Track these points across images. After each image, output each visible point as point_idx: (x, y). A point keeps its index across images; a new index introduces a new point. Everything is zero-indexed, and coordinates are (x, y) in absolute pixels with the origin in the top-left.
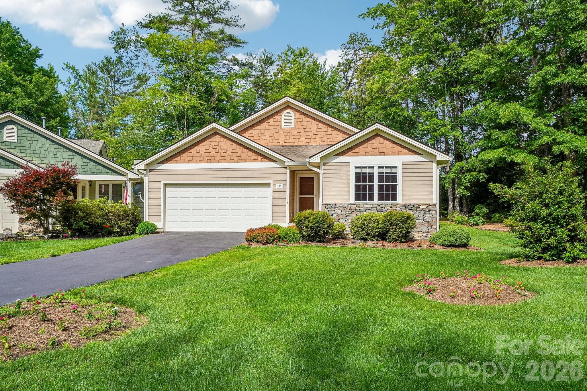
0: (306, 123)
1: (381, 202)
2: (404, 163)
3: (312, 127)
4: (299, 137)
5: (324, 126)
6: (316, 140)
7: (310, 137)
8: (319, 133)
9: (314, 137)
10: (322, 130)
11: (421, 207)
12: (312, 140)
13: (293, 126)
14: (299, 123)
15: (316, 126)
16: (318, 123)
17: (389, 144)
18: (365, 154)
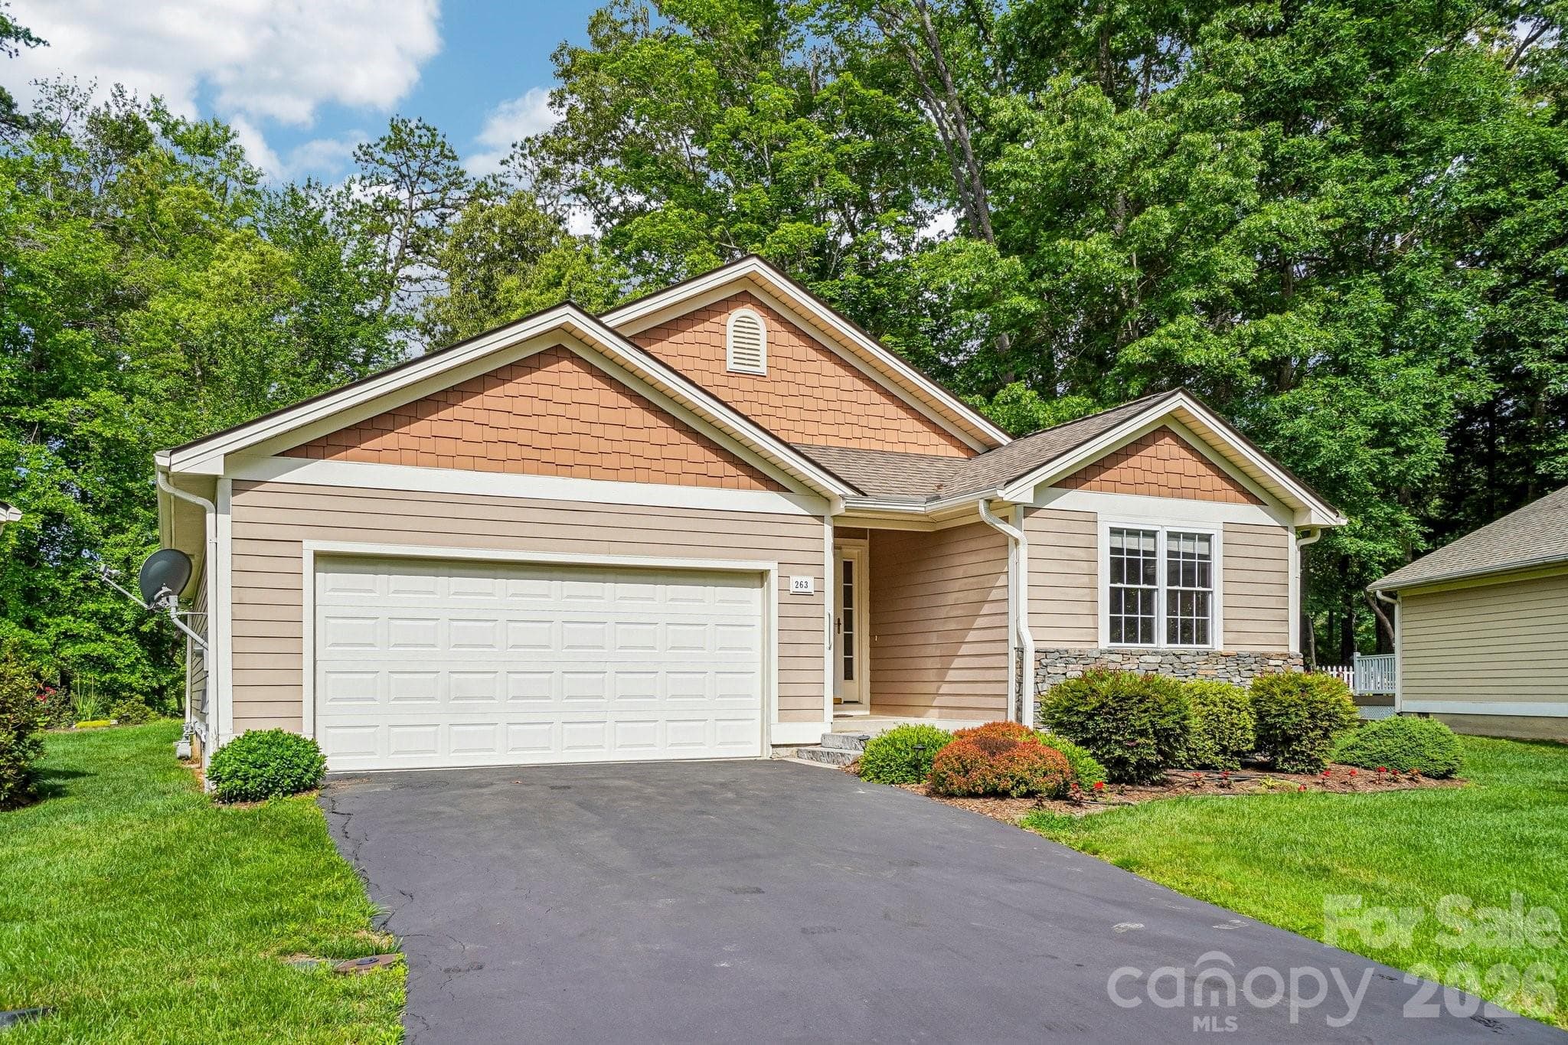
0: (806, 367)
1: (1179, 647)
2: (1229, 527)
3: (826, 382)
4: (780, 413)
5: (859, 384)
6: (833, 430)
7: (816, 416)
8: (846, 407)
9: (828, 417)
10: (852, 396)
11: (1271, 662)
12: (825, 429)
13: (763, 369)
14: (782, 363)
15: (834, 382)
16: (840, 371)
17: (1193, 466)
18: (1135, 488)
